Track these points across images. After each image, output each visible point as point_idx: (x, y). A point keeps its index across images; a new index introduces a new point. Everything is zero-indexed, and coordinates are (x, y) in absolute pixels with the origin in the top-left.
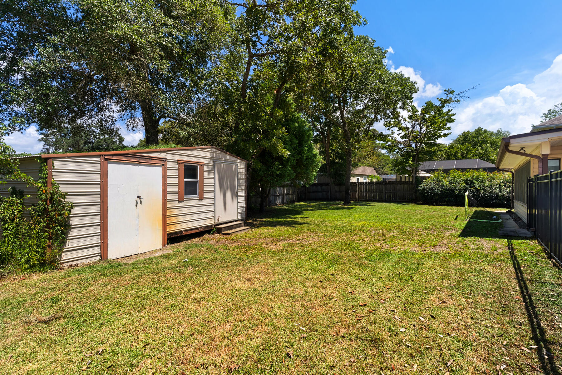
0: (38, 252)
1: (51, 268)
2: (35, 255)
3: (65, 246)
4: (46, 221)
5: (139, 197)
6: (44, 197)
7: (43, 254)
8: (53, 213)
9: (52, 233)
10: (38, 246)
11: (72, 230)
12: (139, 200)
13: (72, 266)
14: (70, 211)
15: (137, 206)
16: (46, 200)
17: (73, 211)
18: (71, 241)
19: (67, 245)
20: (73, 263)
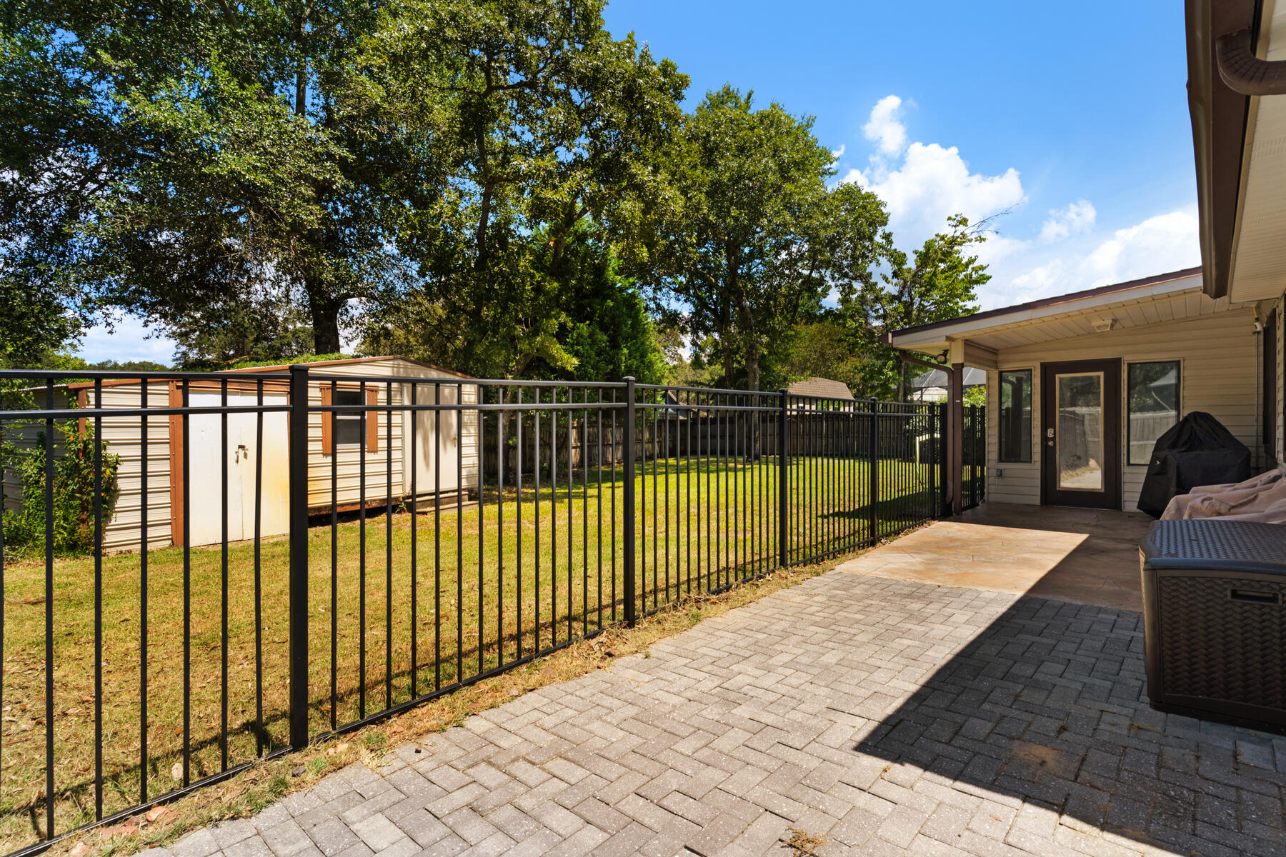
0: (65, 528)
1: (85, 553)
2: (60, 533)
3: (110, 521)
4: (78, 482)
5: (241, 447)
6: (73, 447)
7: (72, 532)
8: (86, 471)
9: (87, 500)
10: (65, 519)
11: (121, 498)
12: (241, 452)
13: (121, 552)
14: (115, 469)
15: (237, 461)
16: (77, 453)
17: (121, 469)
18: (119, 514)
19: (113, 520)
20: (124, 549)
